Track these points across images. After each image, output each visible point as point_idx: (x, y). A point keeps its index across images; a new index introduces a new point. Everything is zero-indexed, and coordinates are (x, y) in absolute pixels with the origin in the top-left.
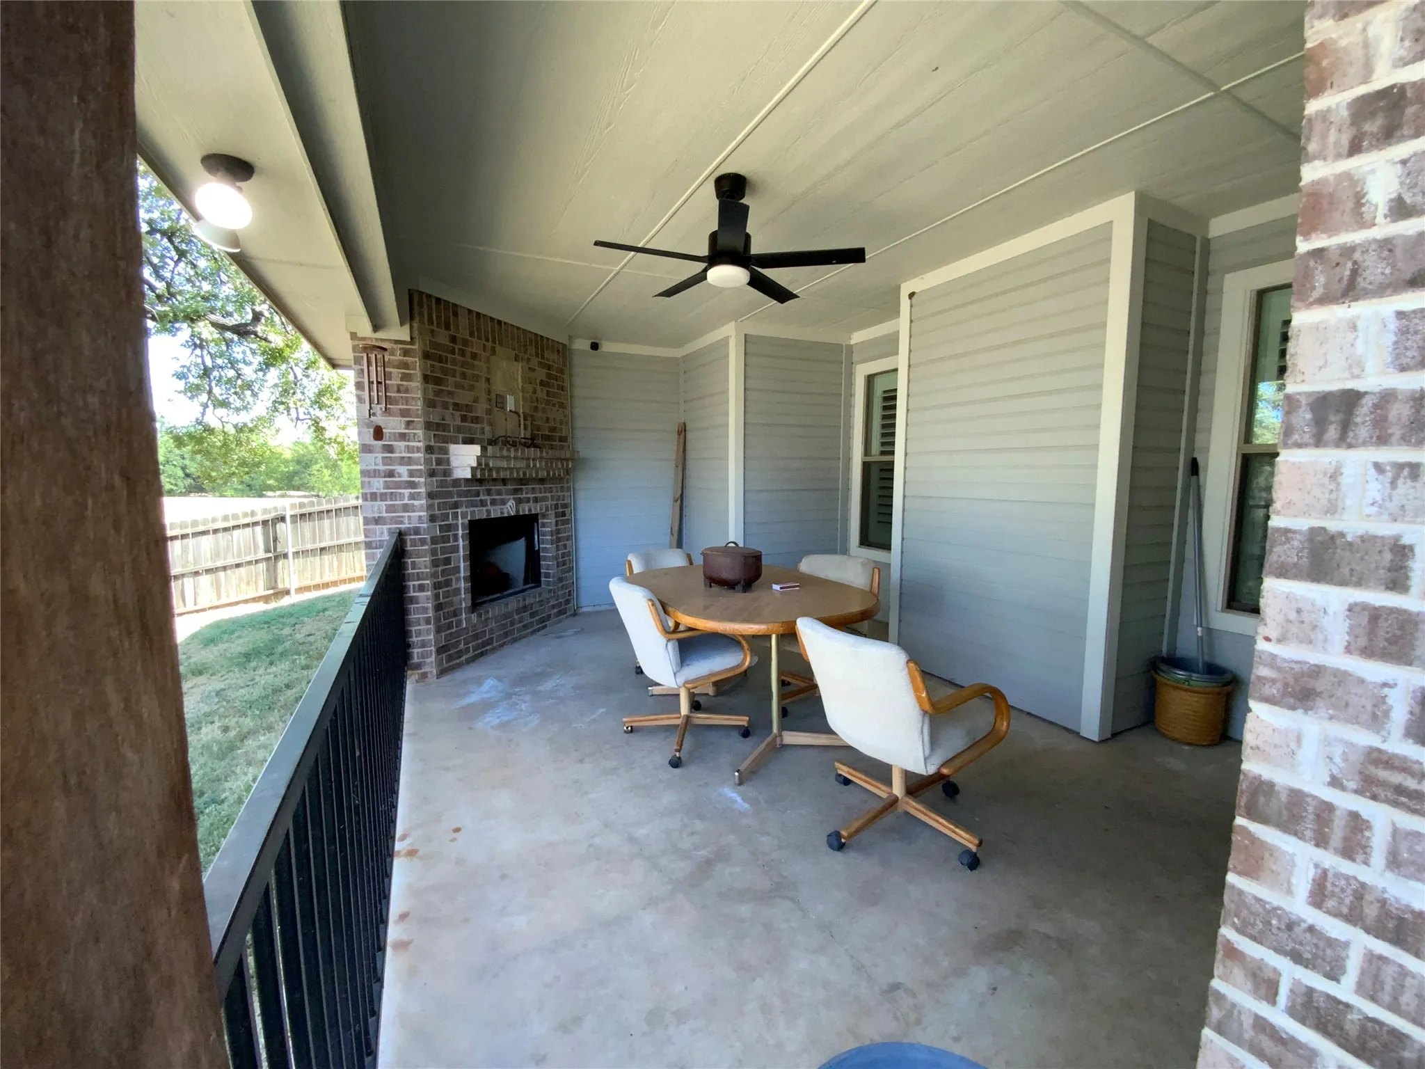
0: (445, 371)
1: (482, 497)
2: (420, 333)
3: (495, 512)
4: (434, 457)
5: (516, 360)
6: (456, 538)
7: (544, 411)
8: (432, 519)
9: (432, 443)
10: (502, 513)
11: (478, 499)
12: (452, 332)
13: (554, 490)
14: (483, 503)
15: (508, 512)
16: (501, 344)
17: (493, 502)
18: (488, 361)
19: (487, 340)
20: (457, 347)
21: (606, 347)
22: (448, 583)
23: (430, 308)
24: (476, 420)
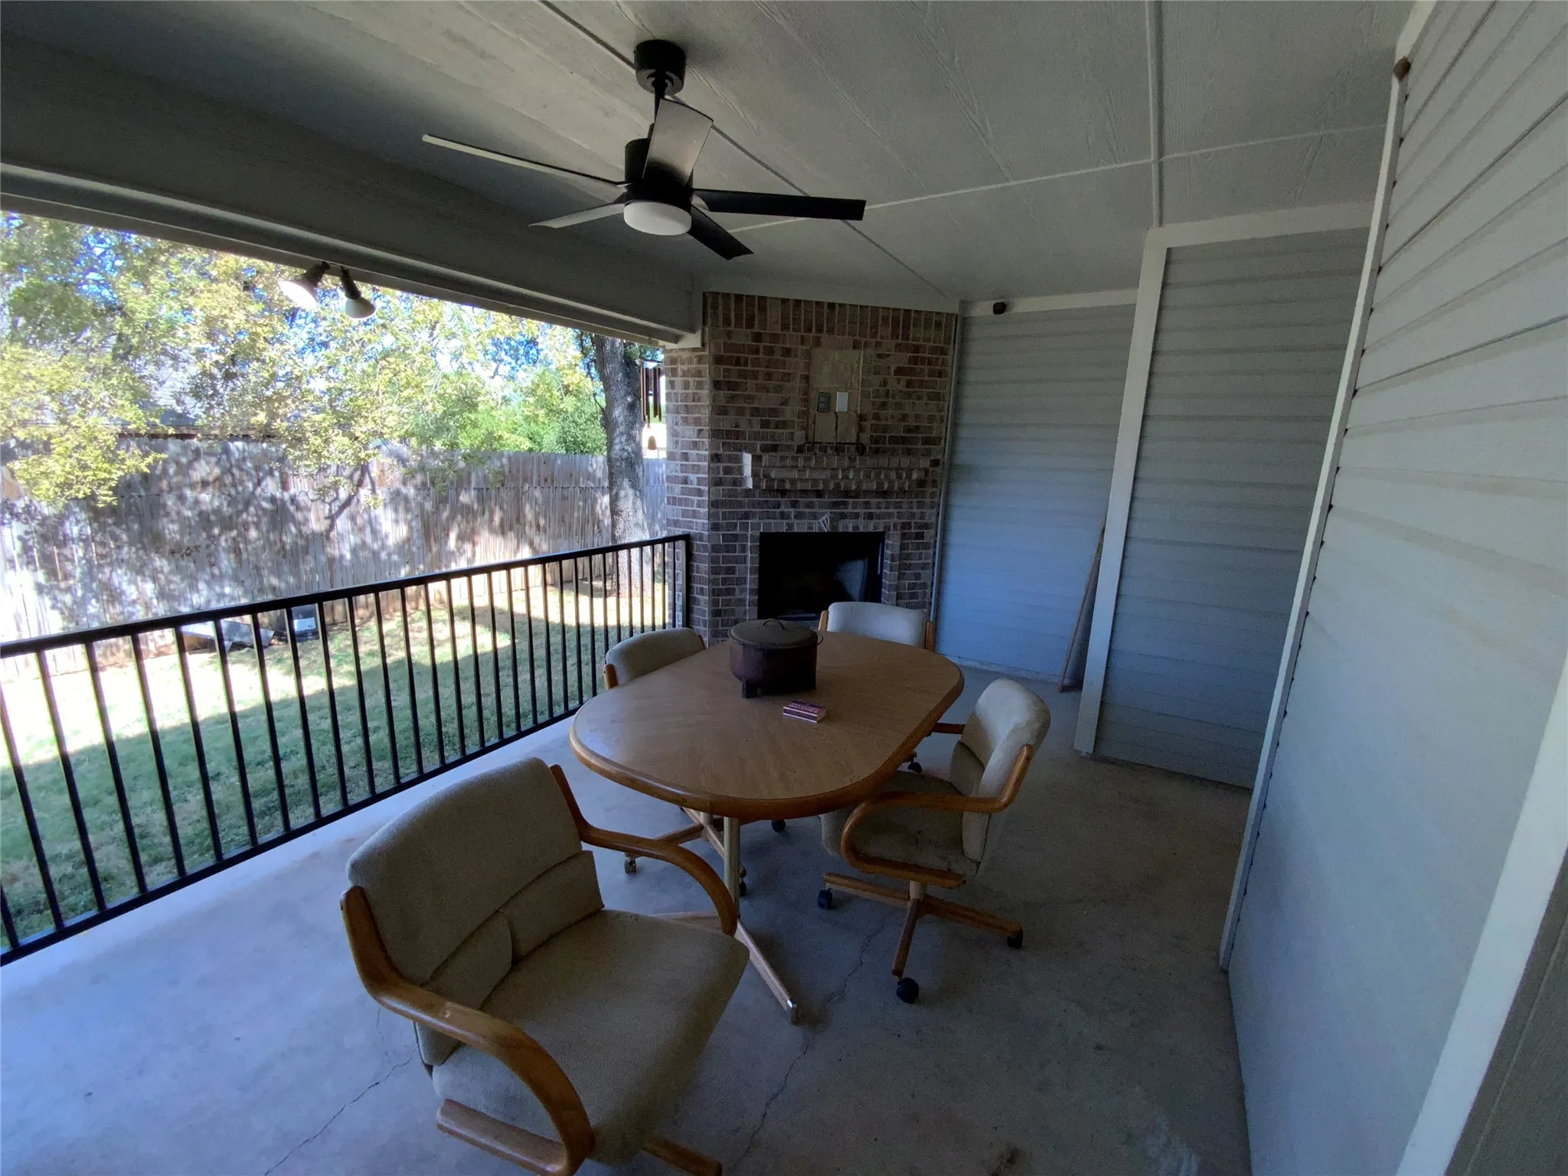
0: (743, 375)
1: (783, 509)
2: (713, 337)
3: (800, 527)
4: (721, 465)
5: (854, 347)
6: (743, 549)
7: (899, 406)
8: (715, 527)
9: (721, 452)
10: (810, 528)
11: (778, 511)
12: (756, 330)
13: (904, 505)
14: (783, 516)
15: (820, 528)
16: (830, 331)
17: (798, 516)
18: (808, 354)
19: (809, 330)
20: (761, 345)
21: (1022, 306)
22: (730, 592)
23: (727, 309)
24: (783, 425)
